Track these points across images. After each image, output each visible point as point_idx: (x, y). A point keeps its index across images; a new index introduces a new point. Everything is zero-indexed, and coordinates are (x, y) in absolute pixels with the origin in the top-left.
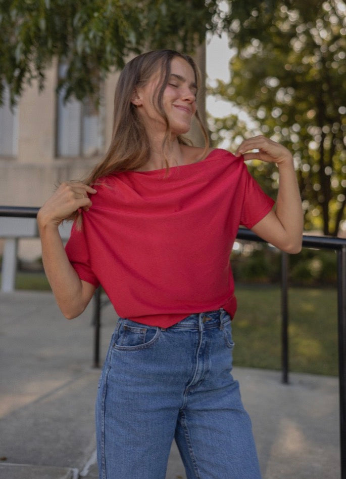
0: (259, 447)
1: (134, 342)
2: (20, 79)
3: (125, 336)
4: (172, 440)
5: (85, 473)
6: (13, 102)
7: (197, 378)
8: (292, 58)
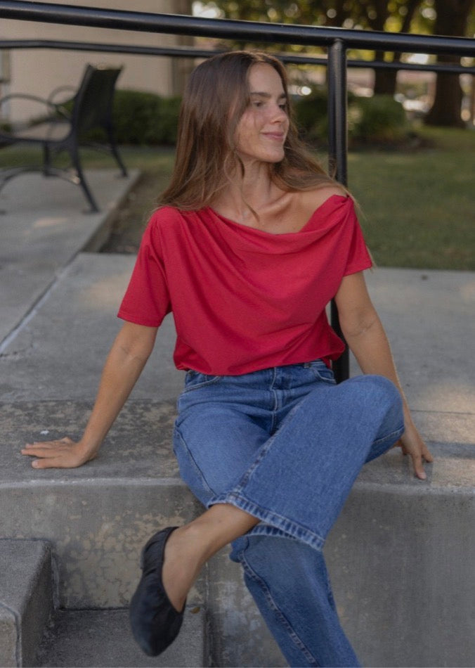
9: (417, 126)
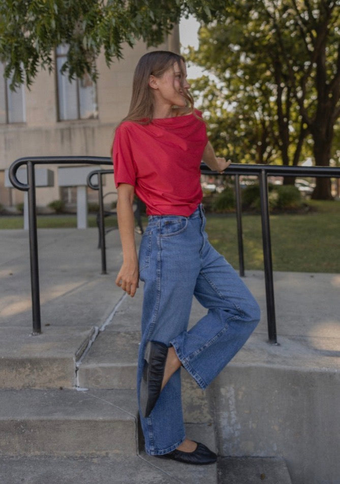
2: (34, 63)
3: (167, 228)
5: (103, 329)
6: (29, 82)
8: (250, 26)
9: (308, 198)
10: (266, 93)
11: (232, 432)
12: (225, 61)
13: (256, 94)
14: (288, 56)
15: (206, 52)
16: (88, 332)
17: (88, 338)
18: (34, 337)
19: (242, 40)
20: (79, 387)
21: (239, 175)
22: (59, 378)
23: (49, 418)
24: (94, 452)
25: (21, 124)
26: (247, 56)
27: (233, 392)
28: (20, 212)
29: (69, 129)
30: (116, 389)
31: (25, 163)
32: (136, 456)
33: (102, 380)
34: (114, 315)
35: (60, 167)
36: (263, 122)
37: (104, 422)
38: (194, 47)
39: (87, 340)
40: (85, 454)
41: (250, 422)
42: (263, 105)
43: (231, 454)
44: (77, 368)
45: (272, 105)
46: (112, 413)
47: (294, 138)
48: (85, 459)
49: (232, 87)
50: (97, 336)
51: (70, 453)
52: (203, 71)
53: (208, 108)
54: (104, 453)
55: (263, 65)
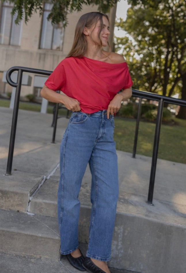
0: (119, 178)
1: (79, 120)
2: (31, 9)
3: (75, 118)
4: (87, 163)
5: (48, 178)
6: (26, 19)
7: (100, 135)
8: (158, 12)
9: (174, 118)
10: (160, 53)
11: (118, 253)
12: (140, 30)
13: (154, 52)
14: (176, 33)
15: (130, 23)
16: (40, 179)
17: (39, 182)
18: (7, 177)
19: (152, 20)
20: (29, 212)
21: (142, 98)
22: (18, 205)
23: (8, 230)
24: (33, 255)
25: (17, 46)
26: (153, 29)
27: (122, 230)
28: (8, 97)
29: (45, 54)
30: (52, 217)
31: (18, 70)
32: (58, 261)
33: (44, 210)
34: (56, 170)
35: (36, 76)
36: (155, 69)
37: (41, 238)
38: (123, 19)
39: (38, 184)
40: (27, 256)
41: (129, 250)
42: (157, 59)
43: (115, 267)
44: (30, 200)
45: (162, 60)
46: (47, 232)
47: (172, 81)
48: (26, 258)
49: (141, 46)
50: (44, 182)
51: (18, 253)
52: (126, 34)
53: (126, 55)
54: (38, 256)
55: (161, 36)
